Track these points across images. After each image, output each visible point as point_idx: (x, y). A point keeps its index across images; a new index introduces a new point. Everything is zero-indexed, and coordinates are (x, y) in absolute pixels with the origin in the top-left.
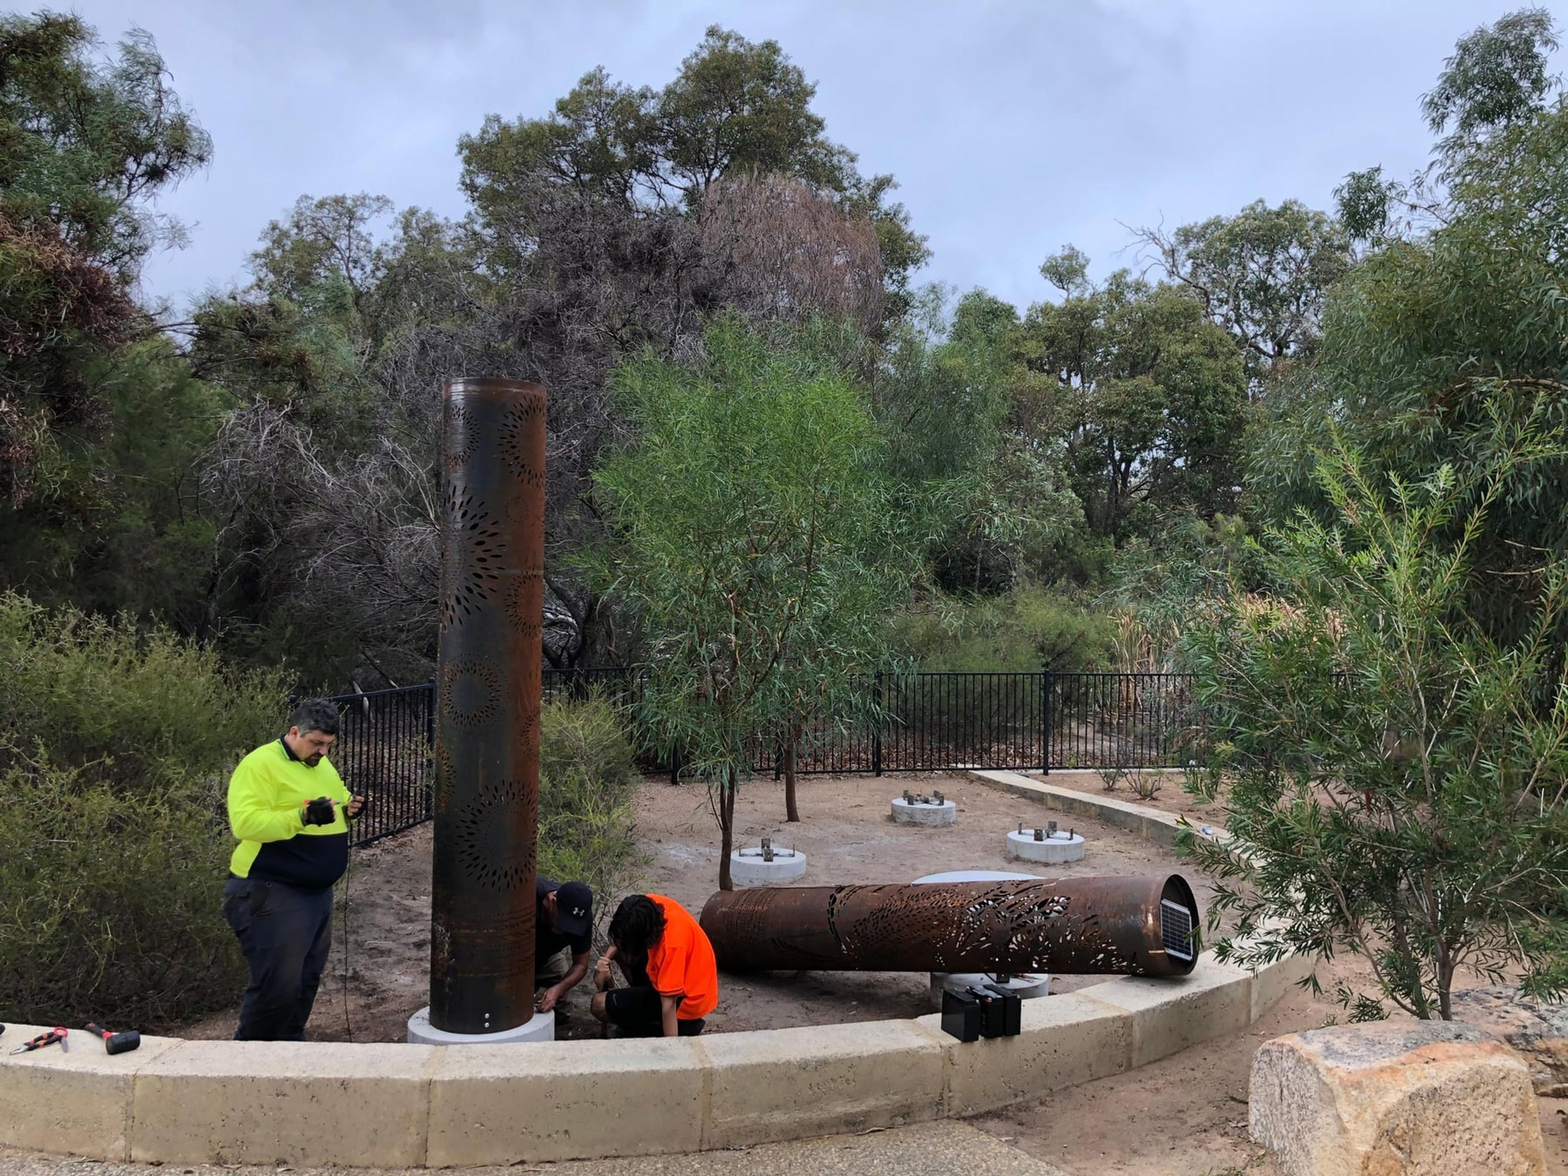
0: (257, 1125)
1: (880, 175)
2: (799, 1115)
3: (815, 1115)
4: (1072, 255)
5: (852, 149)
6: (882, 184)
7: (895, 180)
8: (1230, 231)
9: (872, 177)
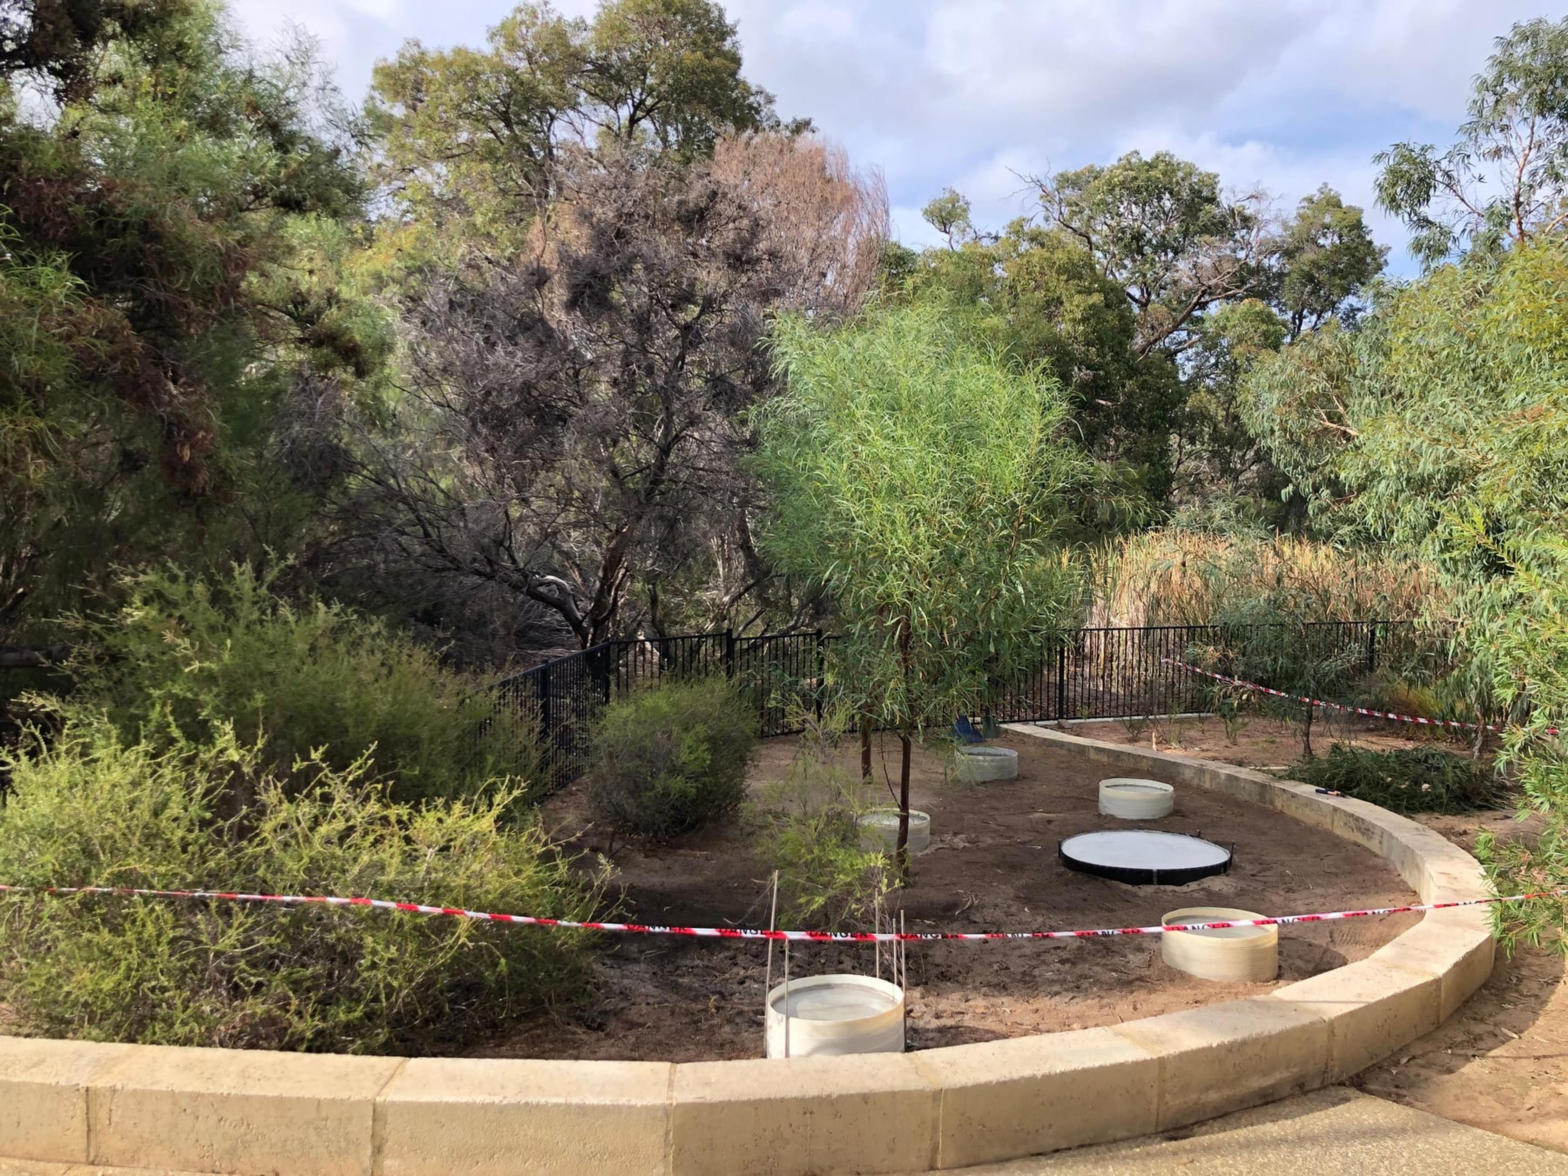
0: (787, 1142)
1: (799, 118)
2: (1227, 1092)
3: (1239, 1091)
4: (955, 199)
5: (769, 90)
6: (801, 127)
7: (813, 124)
8: (1109, 182)
9: (790, 120)
